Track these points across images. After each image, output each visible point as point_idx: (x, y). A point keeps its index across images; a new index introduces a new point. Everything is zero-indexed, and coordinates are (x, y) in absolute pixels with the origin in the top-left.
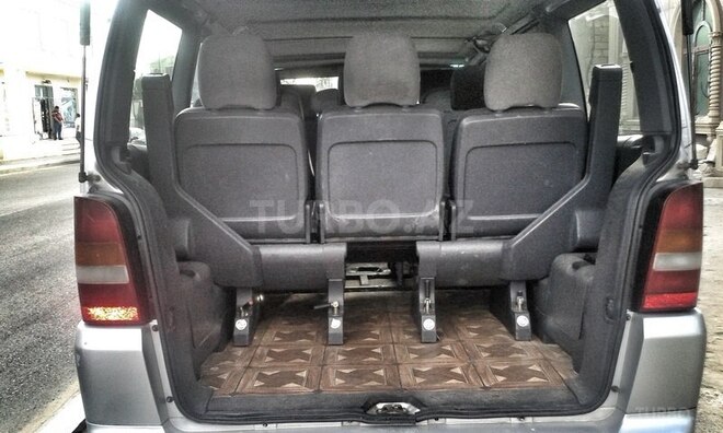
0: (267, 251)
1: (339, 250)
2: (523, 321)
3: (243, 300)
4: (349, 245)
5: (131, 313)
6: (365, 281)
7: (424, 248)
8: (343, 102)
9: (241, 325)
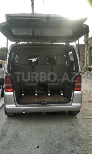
0: (26, 84)
1: (37, 84)
2: (62, 94)
3: (23, 91)
4: (38, 83)
5: (12, 90)
6: (40, 91)
7: (49, 84)
8: (37, 64)
9: (23, 95)
